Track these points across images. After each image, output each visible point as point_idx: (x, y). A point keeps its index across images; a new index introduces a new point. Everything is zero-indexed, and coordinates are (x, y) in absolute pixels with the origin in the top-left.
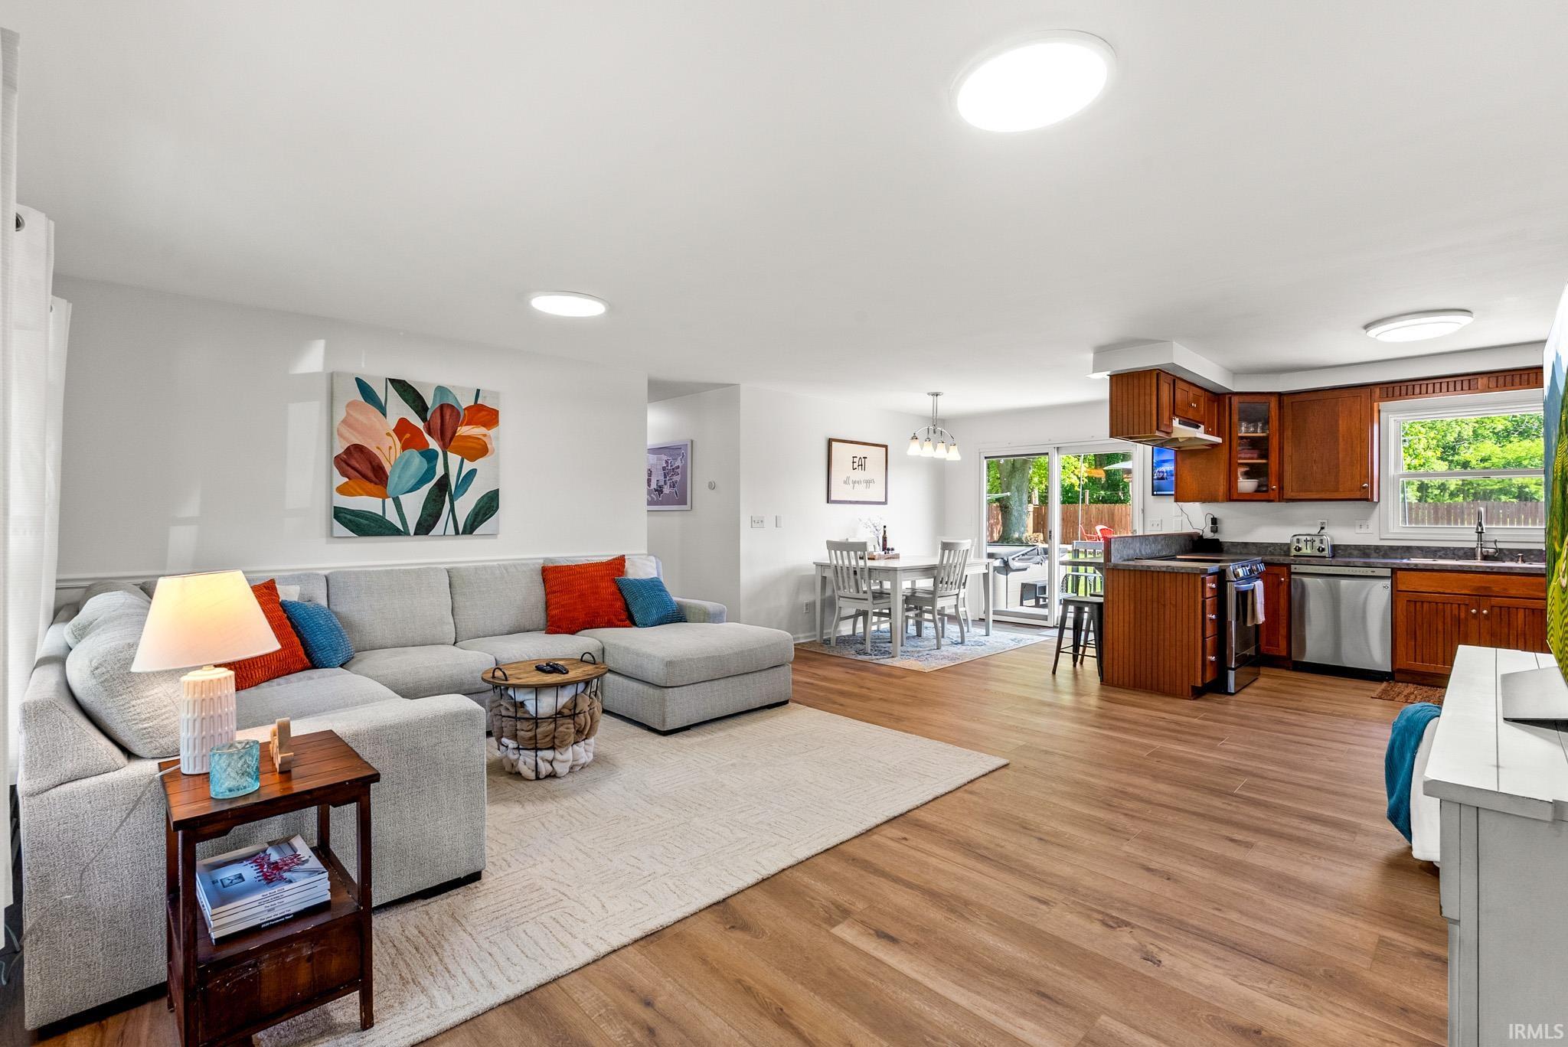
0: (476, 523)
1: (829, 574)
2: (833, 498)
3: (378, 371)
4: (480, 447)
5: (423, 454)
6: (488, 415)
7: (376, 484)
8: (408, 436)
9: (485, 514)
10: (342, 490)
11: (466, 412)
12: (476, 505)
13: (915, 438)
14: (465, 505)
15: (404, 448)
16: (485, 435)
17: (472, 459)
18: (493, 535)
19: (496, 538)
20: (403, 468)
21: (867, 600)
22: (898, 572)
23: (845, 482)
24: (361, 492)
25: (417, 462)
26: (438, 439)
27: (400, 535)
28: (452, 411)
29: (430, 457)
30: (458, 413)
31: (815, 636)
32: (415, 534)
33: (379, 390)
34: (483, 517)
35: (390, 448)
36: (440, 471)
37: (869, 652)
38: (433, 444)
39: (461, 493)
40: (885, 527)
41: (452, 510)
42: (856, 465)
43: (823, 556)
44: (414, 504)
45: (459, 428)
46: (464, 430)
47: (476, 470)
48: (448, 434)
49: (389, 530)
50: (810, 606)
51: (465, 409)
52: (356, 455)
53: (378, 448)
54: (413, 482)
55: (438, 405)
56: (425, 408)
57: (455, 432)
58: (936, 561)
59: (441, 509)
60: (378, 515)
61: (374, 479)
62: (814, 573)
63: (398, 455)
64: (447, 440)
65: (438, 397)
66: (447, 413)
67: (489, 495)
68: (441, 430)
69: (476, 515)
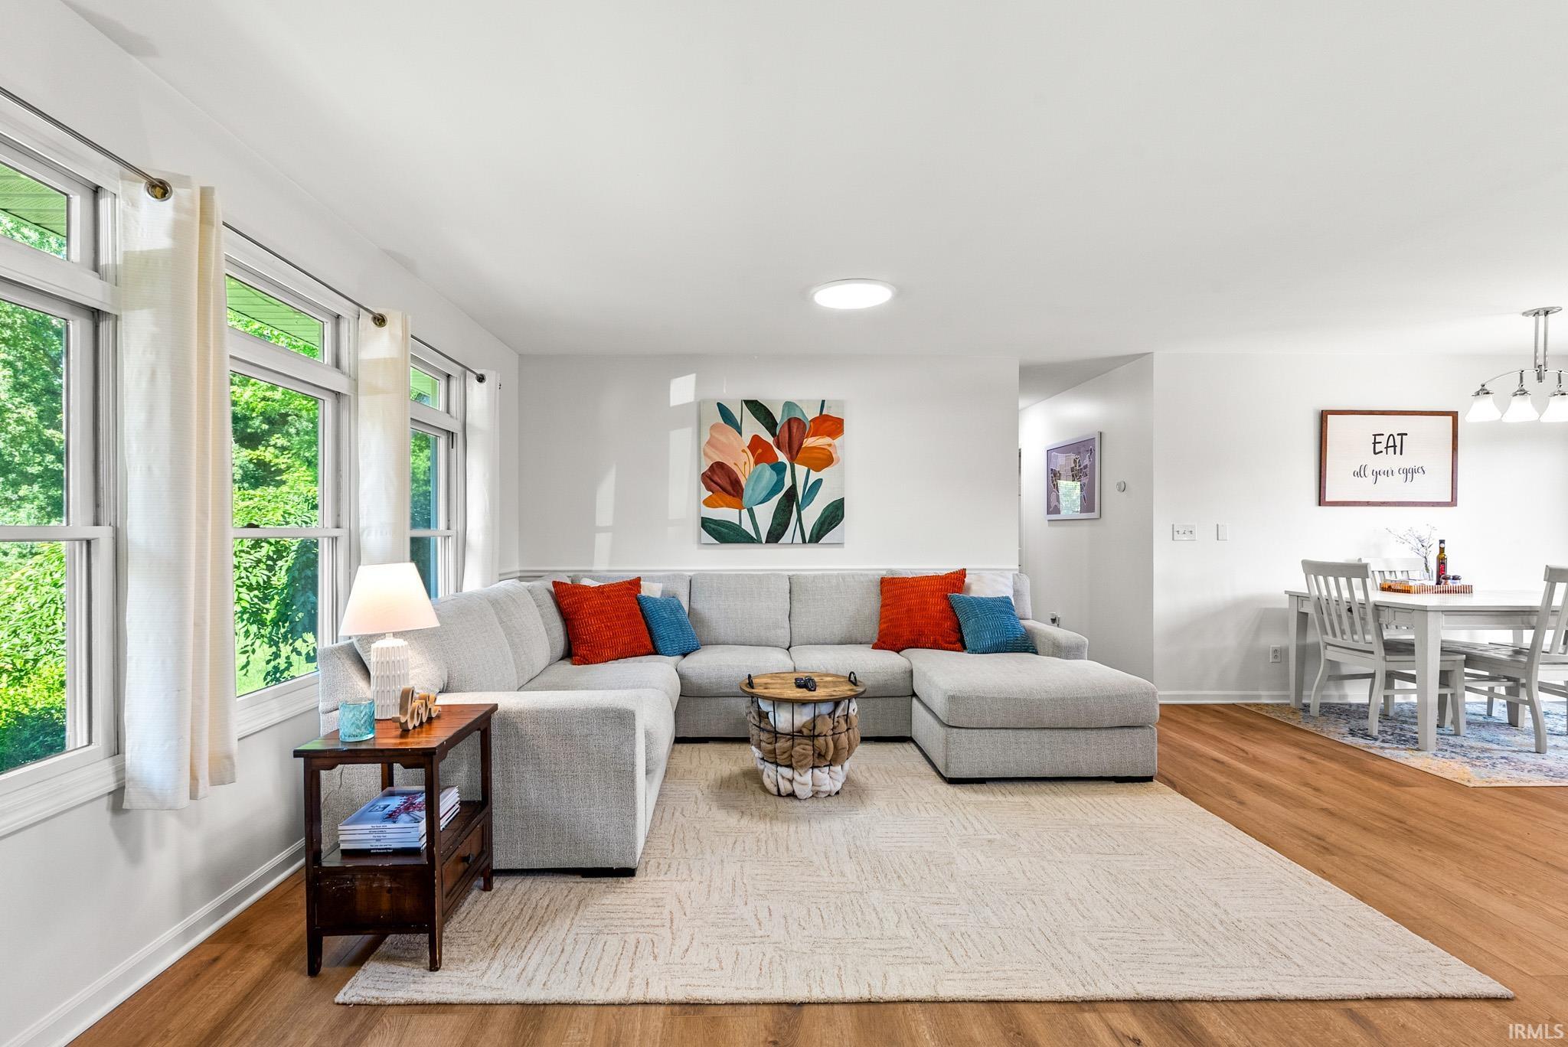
0: (822, 532)
1: (1309, 608)
2: (1328, 499)
3: (733, 395)
4: (825, 457)
5: (773, 468)
6: (832, 424)
7: (734, 496)
8: (760, 451)
9: (830, 524)
10: (708, 503)
11: (812, 423)
12: (822, 514)
13: (1484, 391)
14: (812, 514)
15: (756, 463)
16: (830, 445)
17: (818, 470)
18: (840, 544)
19: (843, 547)
20: (755, 482)
21: (1372, 653)
22: (1430, 614)
23: (1357, 474)
24: (722, 504)
25: (768, 474)
26: (786, 453)
27: (753, 543)
28: (799, 424)
29: (779, 469)
30: (805, 425)
31: (1287, 697)
32: (766, 542)
33: (736, 411)
34: (829, 526)
35: (745, 463)
36: (788, 483)
37: (1375, 733)
38: (782, 457)
39: (808, 502)
40: (1442, 542)
41: (799, 519)
42: (1379, 448)
43: (1299, 583)
44: (765, 513)
45: (805, 440)
46: (810, 442)
47: (822, 479)
48: (795, 446)
49: (745, 537)
50: (1280, 654)
51: (811, 421)
52: (718, 471)
53: (735, 464)
54: (764, 493)
55: (786, 420)
56: (775, 424)
57: (802, 444)
58: (1536, 600)
59: (789, 519)
60: (733, 523)
61: (732, 492)
62: (1286, 605)
63: (751, 470)
64: (794, 453)
65: (786, 412)
66: (795, 426)
67: (835, 504)
68: (789, 443)
69: (822, 524)
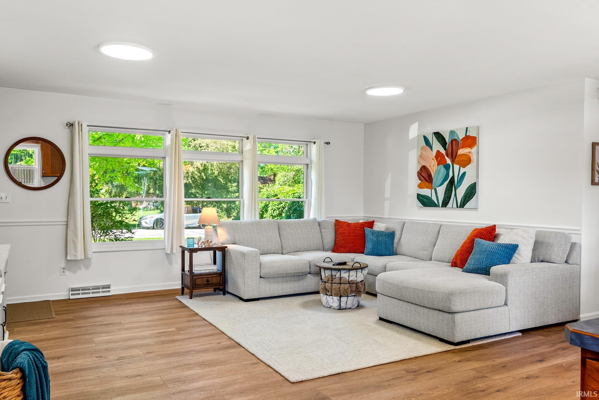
0: (465, 202)
3: (429, 132)
4: (467, 159)
5: (445, 167)
6: (471, 140)
7: (429, 183)
8: (439, 158)
9: (469, 197)
10: (420, 186)
11: (462, 141)
12: (466, 192)
14: (461, 192)
15: (438, 165)
16: (470, 152)
17: (464, 167)
18: (476, 209)
19: (478, 211)
20: (438, 175)
24: (425, 187)
25: (443, 170)
26: (450, 159)
27: (437, 207)
28: (456, 142)
29: (447, 167)
30: (458, 142)
32: (441, 207)
33: (430, 138)
34: (468, 198)
35: (434, 165)
36: (451, 175)
38: (449, 161)
39: (459, 185)
41: (455, 195)
44: (441, 191)
45: (459, 151)
46: (461, 151)
47: (465, 172)
48: (454, 155)
49: (433, 204)
52: (423, 170)
53: (430, 166)
54: (441, 181)
55: (450, 141)
56: (446, 143)
57: (457, 153)
59: (451, 194)
60: (429, 196)
61: (428, 180)
63: (436, 168)
65: (450, 136)
66: (454, 143)
67: (471, 186)
68: (451, 153)
69: (465, 197)
